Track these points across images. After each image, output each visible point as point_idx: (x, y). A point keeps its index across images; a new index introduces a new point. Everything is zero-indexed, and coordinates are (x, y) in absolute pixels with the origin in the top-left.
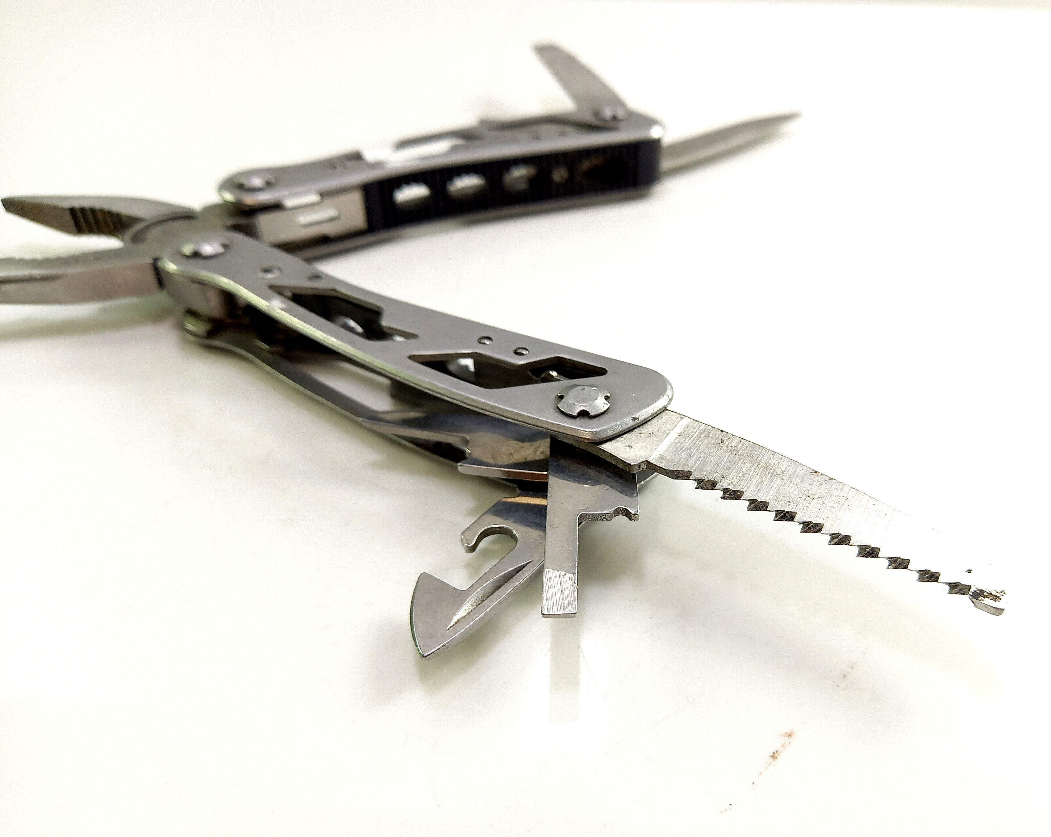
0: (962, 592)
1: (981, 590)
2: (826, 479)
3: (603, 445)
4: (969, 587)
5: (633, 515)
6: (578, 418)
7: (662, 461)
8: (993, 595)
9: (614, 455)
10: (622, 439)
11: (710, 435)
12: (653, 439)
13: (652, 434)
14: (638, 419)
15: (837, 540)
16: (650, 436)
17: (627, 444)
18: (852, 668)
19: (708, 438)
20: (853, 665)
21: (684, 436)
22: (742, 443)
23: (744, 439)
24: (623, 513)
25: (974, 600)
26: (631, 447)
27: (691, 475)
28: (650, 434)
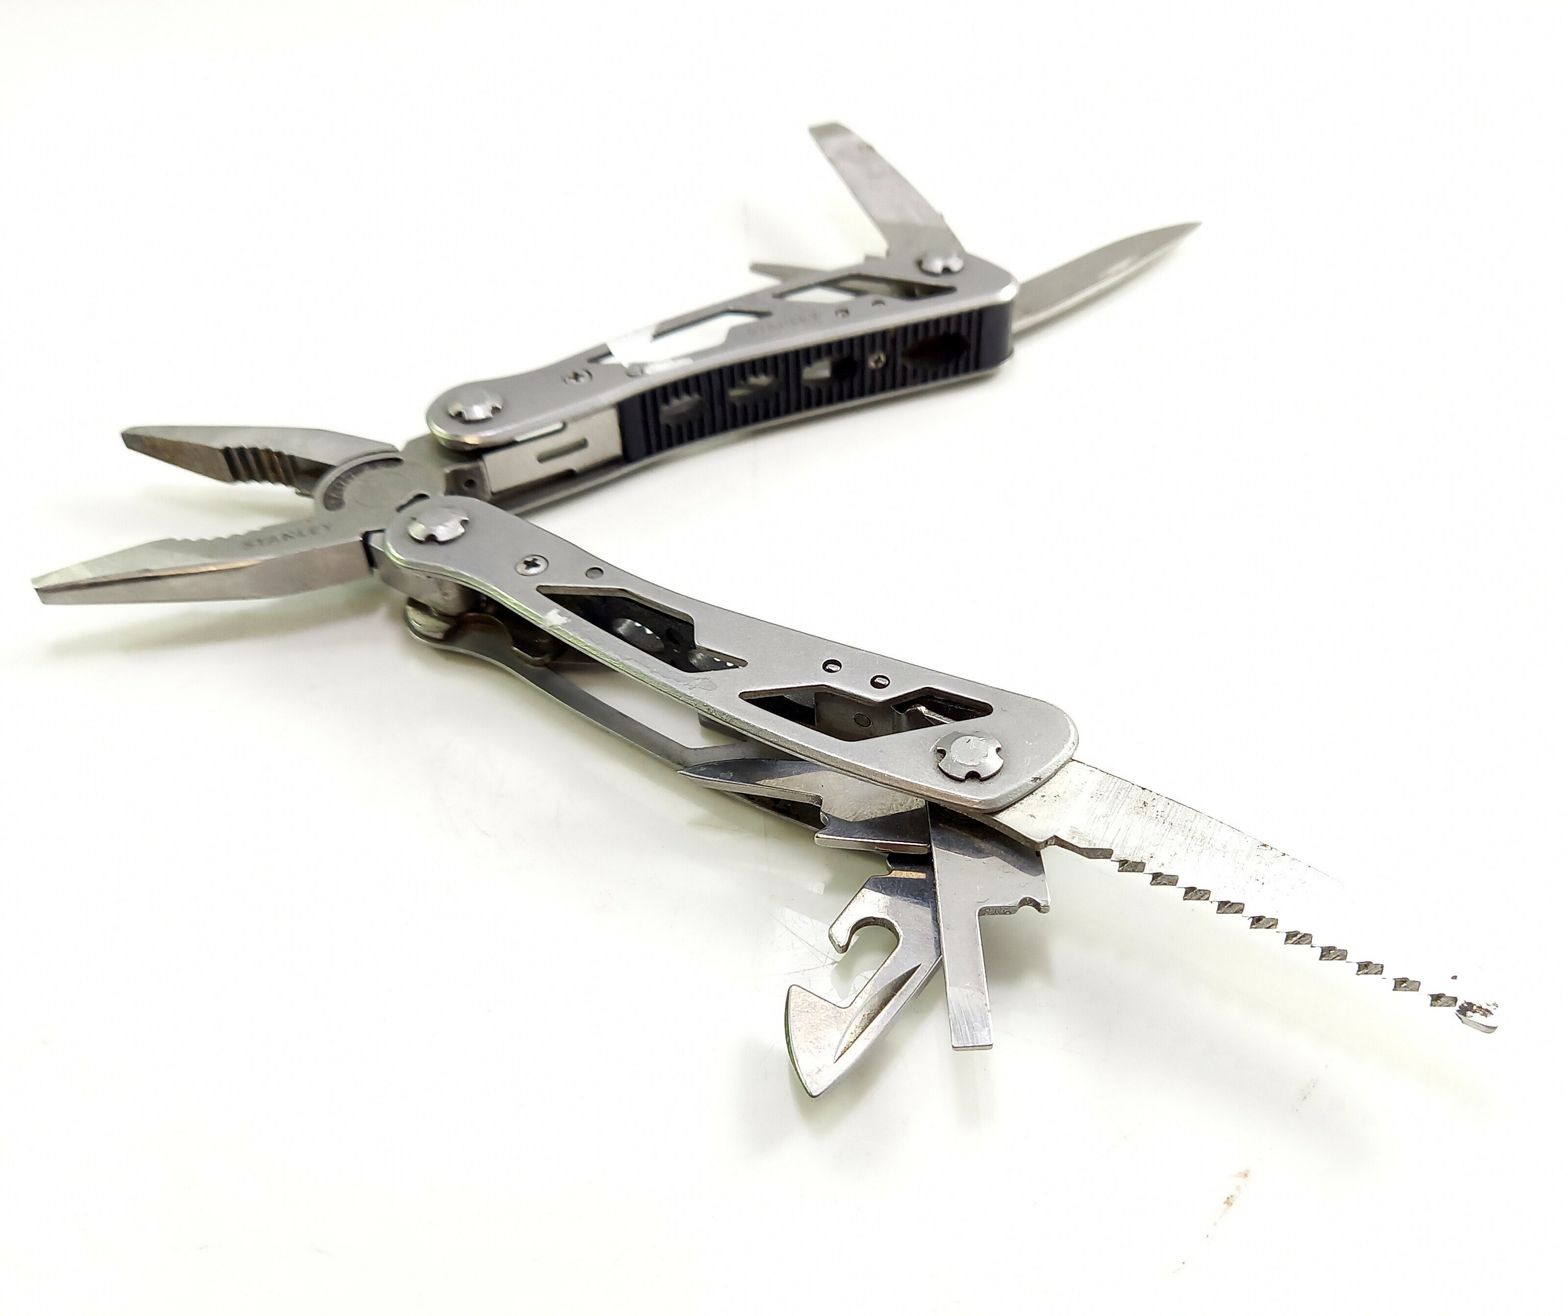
0: (1447, 1005)
1: (1468, 1003)
2: (1277, 856)
3: (999, 815)
4: (1455, 1000)
5: (1042, 907)
6: (966, 782)
7: (1073, 836)
8: (1484, 1009)
9: (1014, 829)
10: (1021, 807)
11: (1129, 796)
12: (1059, 804)
13: (1057, 797)
14: (1040, 779)
15: (1294, 939)
16: (1055, 801)
17: (1028, 813)
18: (1314, 1087)
19: (1128, 800)
20: (1314, 1083)
21: (1098, 798)
22: (1170, 806)
23: (1173, 800)
24: (1030, 903)
25: (1461, 1016)
26: (1034, 817)
27: (1112, 854)
28: (1055, 797)
